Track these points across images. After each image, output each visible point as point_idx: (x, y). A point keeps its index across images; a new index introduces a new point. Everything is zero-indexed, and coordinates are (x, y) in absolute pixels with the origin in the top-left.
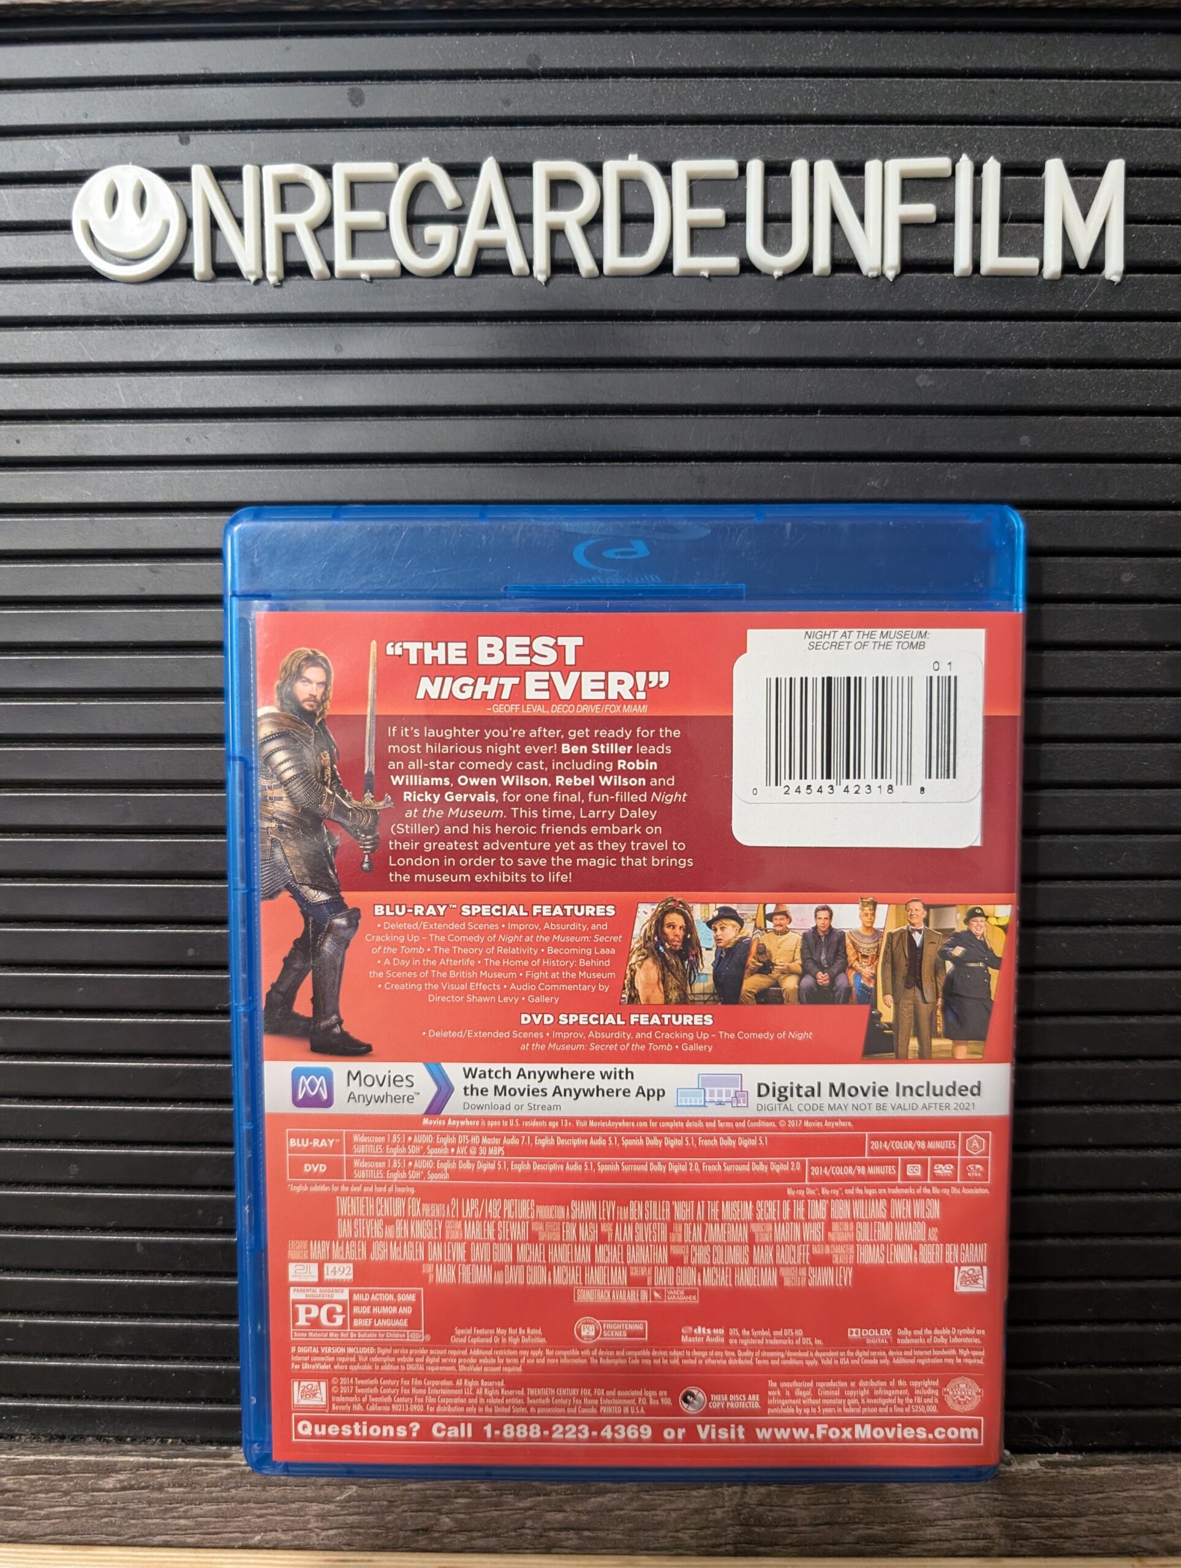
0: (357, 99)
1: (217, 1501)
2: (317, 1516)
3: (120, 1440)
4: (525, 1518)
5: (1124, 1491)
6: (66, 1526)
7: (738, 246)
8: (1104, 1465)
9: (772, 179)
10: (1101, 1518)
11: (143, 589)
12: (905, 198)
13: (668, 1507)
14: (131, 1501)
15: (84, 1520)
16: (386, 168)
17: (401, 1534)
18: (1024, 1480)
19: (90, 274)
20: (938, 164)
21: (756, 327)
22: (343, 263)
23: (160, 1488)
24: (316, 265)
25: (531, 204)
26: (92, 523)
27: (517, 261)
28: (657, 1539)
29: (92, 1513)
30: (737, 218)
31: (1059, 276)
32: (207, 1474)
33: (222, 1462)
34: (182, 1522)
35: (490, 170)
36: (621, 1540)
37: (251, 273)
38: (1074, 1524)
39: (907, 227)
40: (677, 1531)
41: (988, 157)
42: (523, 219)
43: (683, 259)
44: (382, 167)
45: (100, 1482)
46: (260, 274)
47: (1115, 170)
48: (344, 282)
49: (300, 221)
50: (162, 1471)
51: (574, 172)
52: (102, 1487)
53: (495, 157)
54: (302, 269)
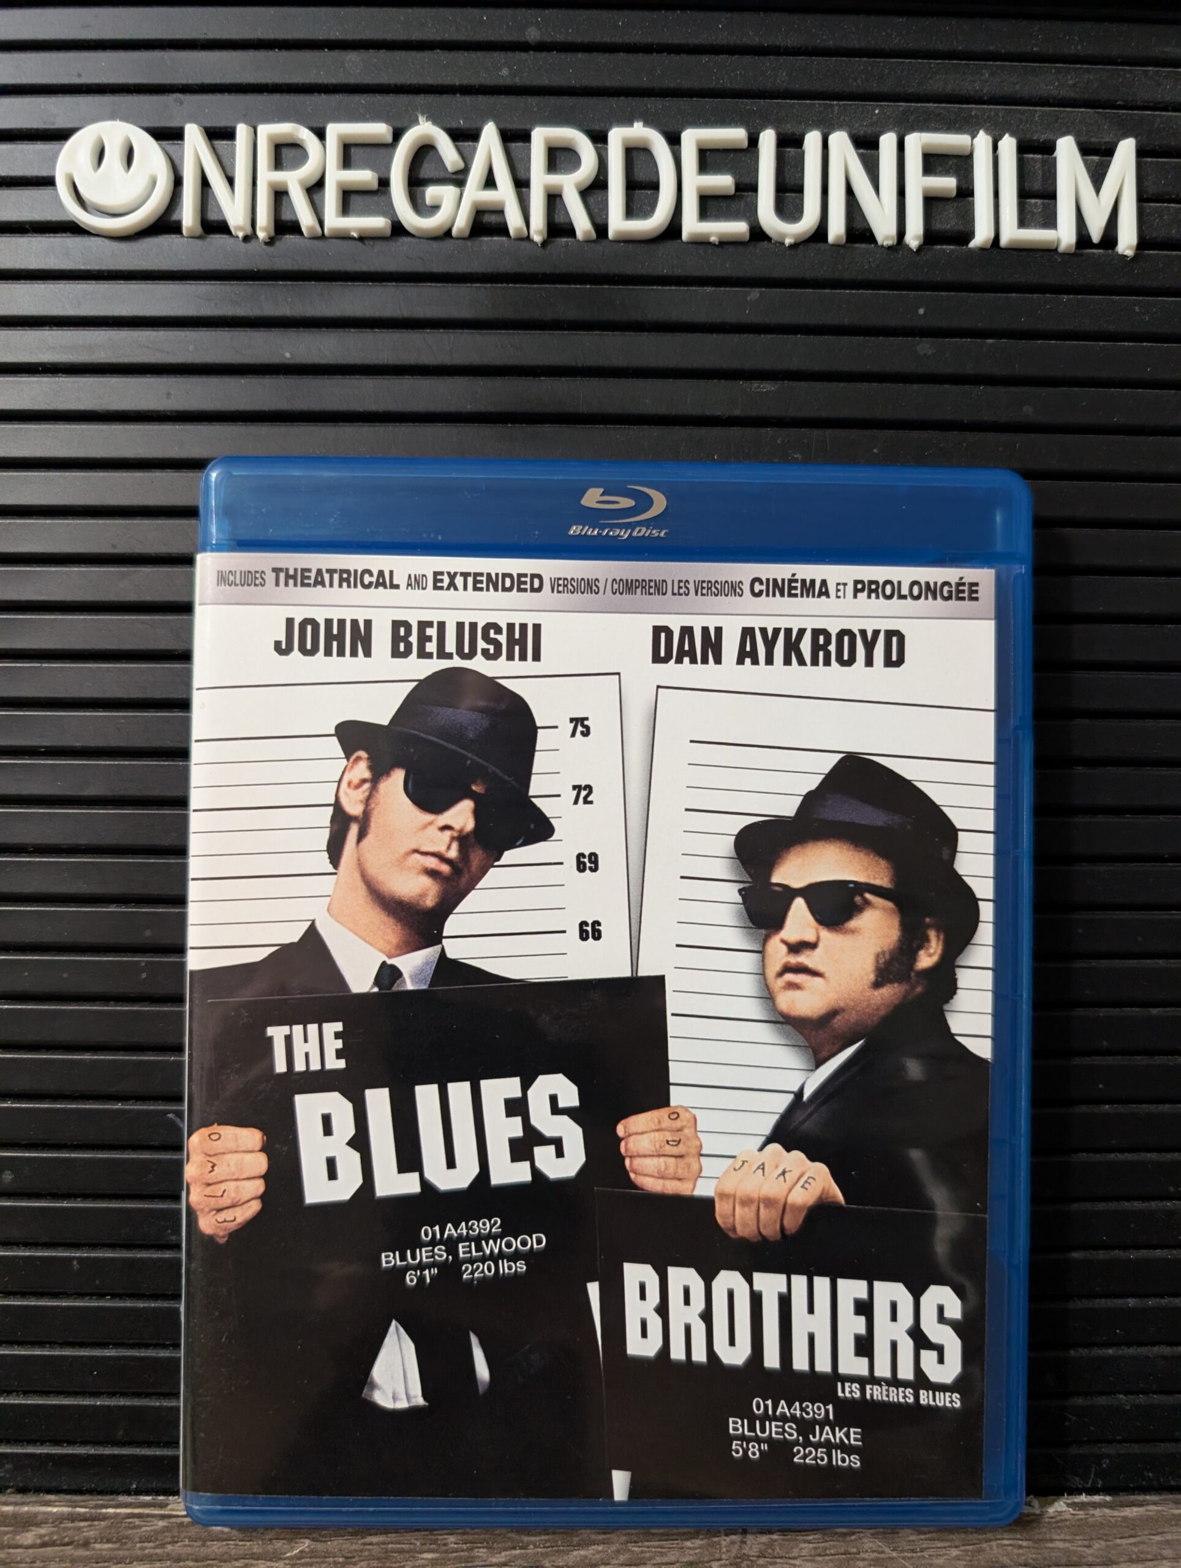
1: (149, 1559)
5: (1157, 1534)
9: (783, 150)
11: (114, 547)
14: (52, 1559)
18: (1049, 1522)
19: (74, 228)
20: (955, 141)
21: (755, 293)
22: (334, 222)
23: (86, 1544)
24: (307, 221)
25: (528, 169)
27: (514, 222)
31: (1074, 250)
32: (140, 1527)
33: (159, 1511)
35: (490, 134)
37: (239, 228)
42: (521, 184)
43: (692, 225)
44: (379, 130)
45: (18, 1537)
46: (249, 231)
47: (1126, 149)
48: (334, 240)
49: (294, 180)
50: (89, 1523)
51: (573, 139)
52: (20, 1542)
53: (496, 123)
54: (294, 227)
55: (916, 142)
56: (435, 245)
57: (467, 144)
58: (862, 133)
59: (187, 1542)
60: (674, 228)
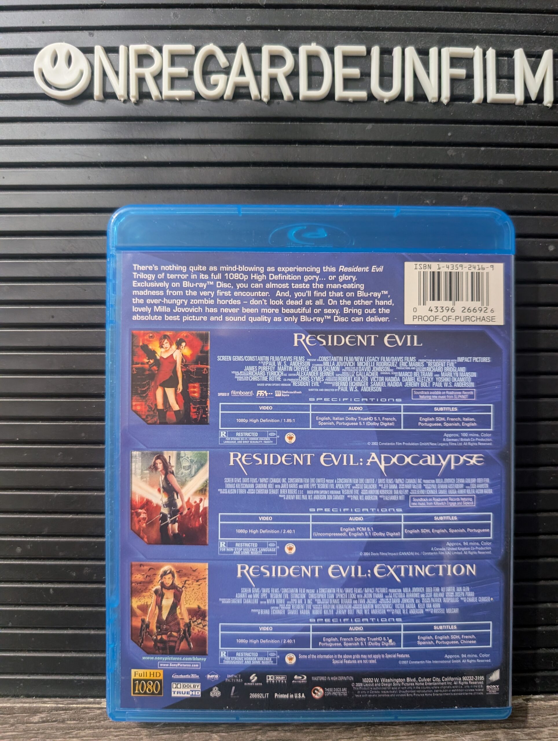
0: (176, 16)
1: (93, 728)
2: (147, 735)
3: (42, 696)
4: (257, 734)
7: (367, 87)
10: (555, 728)
11: (64, 251)
14: (47, 729)
15: (21, 739)
19: (44, 97)
20: (466, 51)
21: (369, 126)
22: (167, 92)
23: (63, 721)
24: (154, 93)
25: (260, 66)
27: (254, 92)
29: (26, 736)
30: (366, 74)
31: (523, 104)
32: (88, 713)
33: (97, 706)
34: (75, 739)
35: (242, 49)
37: (122, 96)
38: (542, 732)
42: (257, 73)
43: (340, 93)
44: (189, 48)
45: (31, 719)
46: (126, 97)
47: (548, 55)
48: (167, 102)
49: (148, 72)
50: (64, 712)
51: (282, 52)
52: (32, 721)
53: (245, 43)
54: (148, 95)
55: (446, 52)
56: (215, 104)
57: (231, 54)
58: (421, 48)
60: (331, 95)
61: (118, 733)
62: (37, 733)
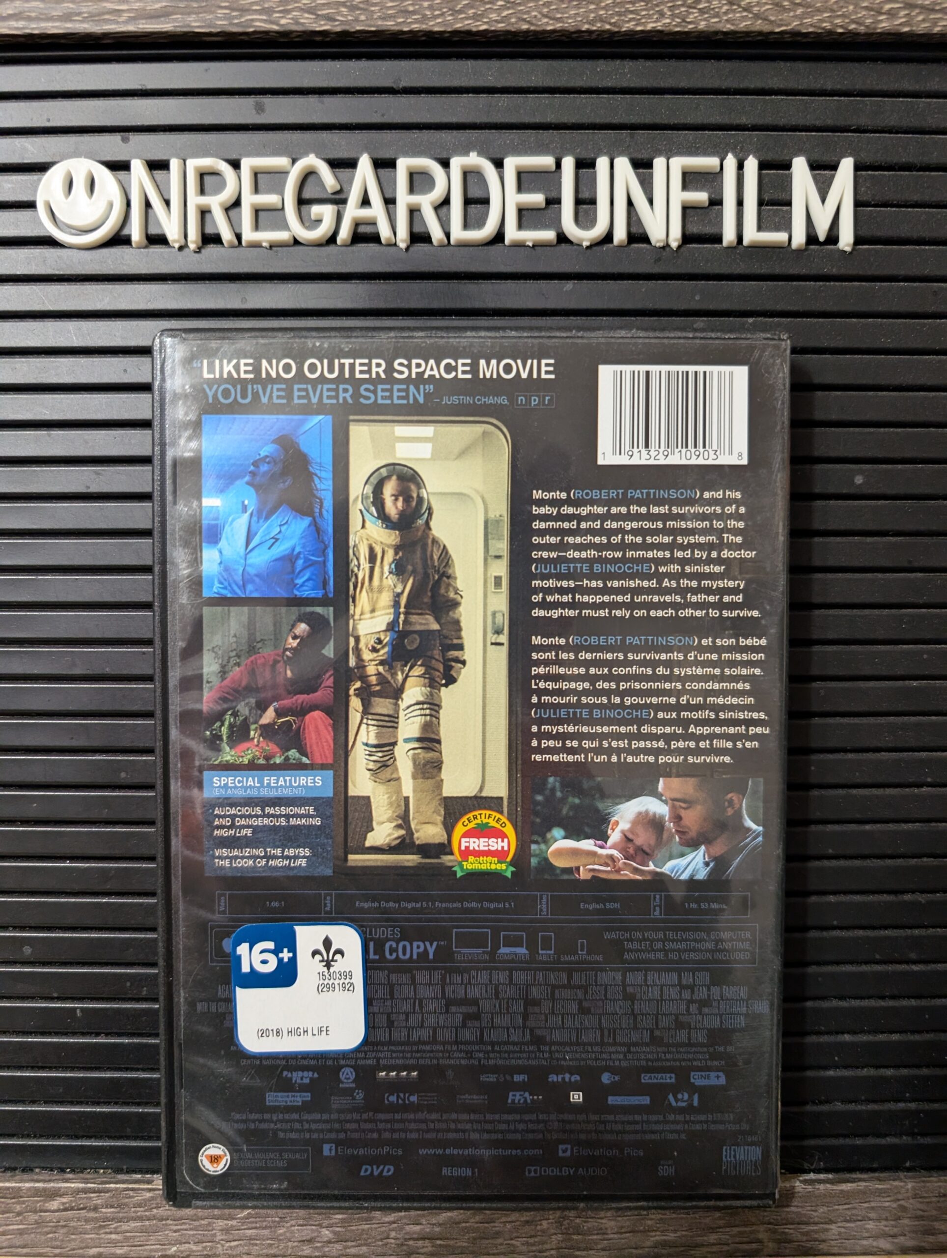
0: (260, 109)
1: (141, 1219)
2: (222, 1230)
3: (62, 1170)
4: (390, 1230)
5: (865, 1202)
6: (18, 1241)
7: (556, 223)
8: (852, 1182)
9: (581, 171)
10: (848, 1225)
11: (88, 487)
12: (685, 187)
13: (504, 1219)
14: (72, 1220)
15: (33, 1235)
16: (282, 162)
17: (290, 1244)
19: (49, 242)
20: (710, 162)
21: (569, 285)
22: (249, 235)
23: (95, 1209)
24: (227, 235)
25: (395, 189)
26: (49, 435)
27: (385, 232)
28: (496, 1246)
29: (39, 1230)
30: (554, 201)
31: (804, 247)
32: (133, 1197)
33: (146, 1186)
34: (113, 1236)
35: (365, 164)
36: (467, 1247)
37: (175, 241)
38: (827, 1230)
39: (686, 209)
40: (512, 1239)
41: (748, 156)
42: (390, 202)
43: (513, 233)
45: (47, 1205)
46: (183, 242)
48: (250, 249)
49: (215, 202)
50: (97, 1194)
51: (428, 167)
52: (49, 1208)
53: (369, 154)
54: (216, 239)
56: (323, 250)
57: (347, 172)
58: (638, 156)
59: (167, 1208)
60: (500, 235)
61: (179, 1227)
62: (56, 1227)
